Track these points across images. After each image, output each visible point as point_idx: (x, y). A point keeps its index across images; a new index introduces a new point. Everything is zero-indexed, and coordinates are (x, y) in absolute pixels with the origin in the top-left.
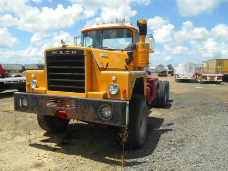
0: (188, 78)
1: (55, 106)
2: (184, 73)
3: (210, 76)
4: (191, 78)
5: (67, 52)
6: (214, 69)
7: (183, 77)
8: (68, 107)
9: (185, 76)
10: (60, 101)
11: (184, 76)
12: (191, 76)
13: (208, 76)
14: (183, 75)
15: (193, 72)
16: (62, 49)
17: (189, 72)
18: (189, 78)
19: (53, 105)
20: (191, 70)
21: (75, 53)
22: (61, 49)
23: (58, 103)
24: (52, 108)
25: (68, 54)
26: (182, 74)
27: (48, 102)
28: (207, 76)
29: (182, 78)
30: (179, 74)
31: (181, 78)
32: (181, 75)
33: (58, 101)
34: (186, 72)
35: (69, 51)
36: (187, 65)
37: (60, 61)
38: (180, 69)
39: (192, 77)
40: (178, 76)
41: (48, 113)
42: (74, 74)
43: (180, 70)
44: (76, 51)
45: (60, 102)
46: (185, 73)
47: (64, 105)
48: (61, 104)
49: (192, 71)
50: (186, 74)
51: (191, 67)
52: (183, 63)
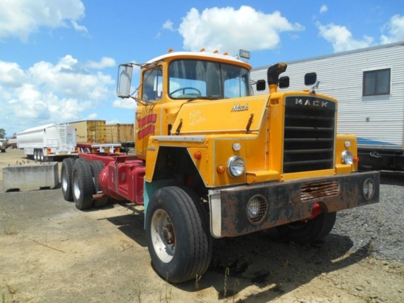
0: (67, 152)
1: (312, 198)
2: (59, 145)
3: (103, 148)
4: (72, 153)
5: (316, 103)
6: (84, 137)
7: (59, 153)
8: (329, 194)
9: (61, 149)
10: (316, 188)
11: (59, 150)
12: (72, 149)
13: (101, 147)
14: (57, 148)
15: (73, 143)
16: (310, 96)
17: (68, 143)
18: (69, 153)
19: (309, 198)
20: (71, 138)
21: (326, 106)
22: (308, 96)
23: (314, 192)
24: (308, 203)
25: (317, 107)
26: (57, 146)
27: (302, 195)
28: (99, 148)
29: (57, 154)
30: (52, 146)
31: (54, 153)
32: (55, 149)
33: (312, 189)
34: (63, 142)
35: (318, 102)
36: (64, 130)
37: (303, 117)
38: (51, 138)
39: (74, 151)
40: (49, 150)
41: (303, 215)
42: (319, 139)
43: (52, 140)
44: (327, 103)
45: (317, 190)
46: (61, 145)
47: (322, 193)
48: (317, 193)
49: (72, 140)
50: (64, 147)
51: (70, 133)
52: (55, 126)
